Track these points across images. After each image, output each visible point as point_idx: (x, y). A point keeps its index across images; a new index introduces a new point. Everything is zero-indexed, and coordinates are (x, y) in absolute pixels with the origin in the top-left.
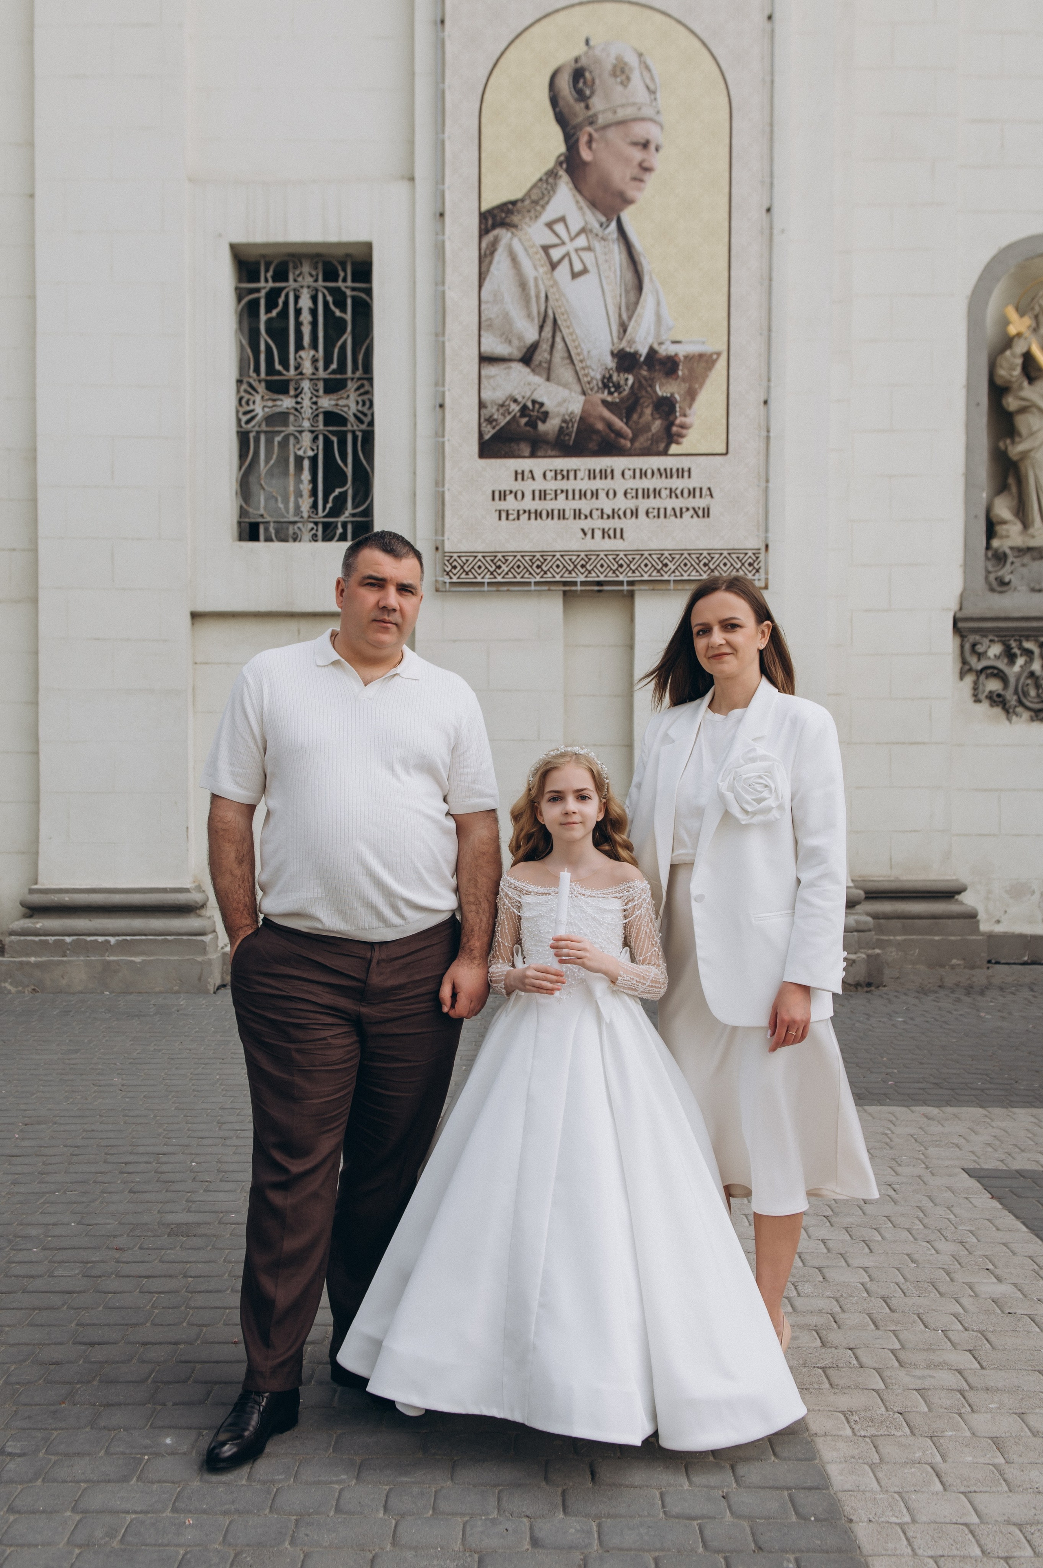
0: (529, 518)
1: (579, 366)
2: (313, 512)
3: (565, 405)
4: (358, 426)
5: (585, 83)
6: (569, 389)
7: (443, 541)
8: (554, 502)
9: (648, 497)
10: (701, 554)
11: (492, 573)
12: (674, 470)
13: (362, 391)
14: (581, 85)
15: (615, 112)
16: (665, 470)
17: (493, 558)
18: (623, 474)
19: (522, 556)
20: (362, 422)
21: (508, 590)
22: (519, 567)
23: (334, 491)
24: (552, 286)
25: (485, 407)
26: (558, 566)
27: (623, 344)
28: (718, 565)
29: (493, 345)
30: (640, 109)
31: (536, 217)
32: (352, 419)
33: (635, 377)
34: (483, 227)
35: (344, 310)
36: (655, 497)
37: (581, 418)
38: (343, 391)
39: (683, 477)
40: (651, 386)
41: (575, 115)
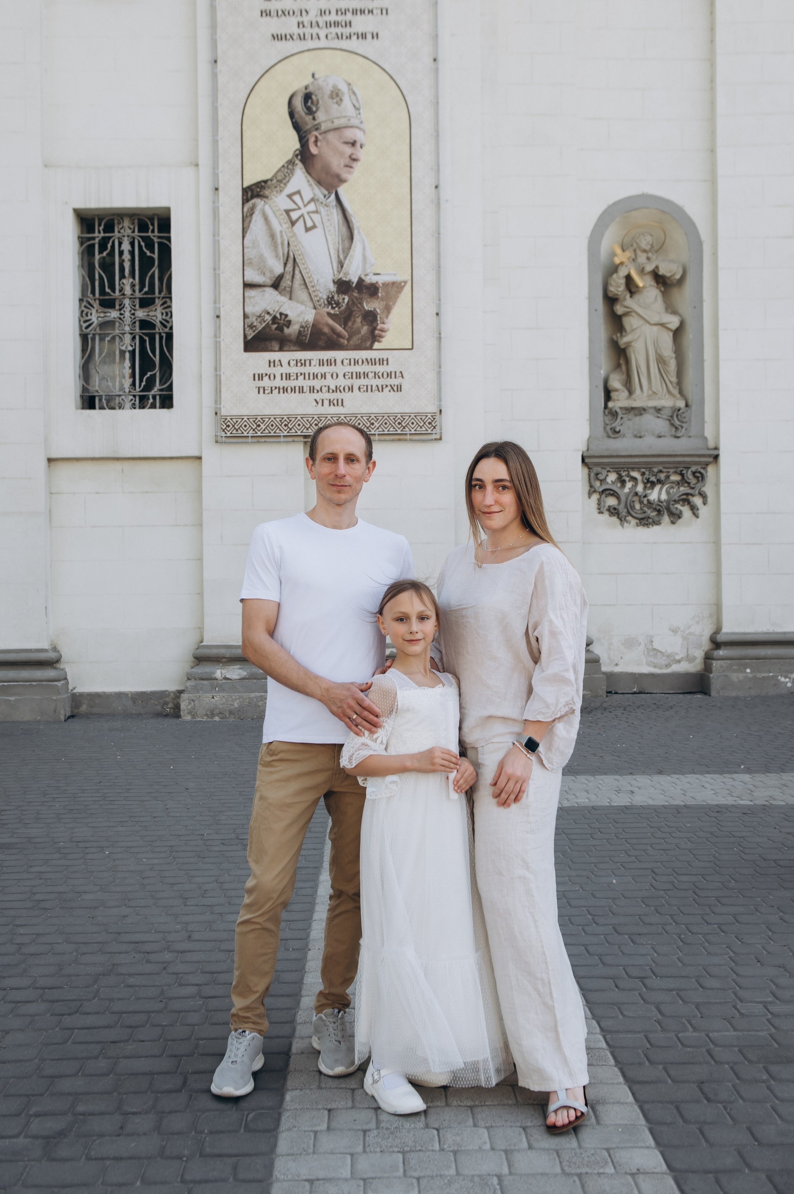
0: (279, 392)
1: (311, 289)
2: (132, 388)
3: (303, 316)
4: (163, 330)
5: (312, 103)
6: (306, 306)
7: (220, 408)
8: (295, 381)
9: (360, 378)
10: (396, 416)
11: (254, 430)
12: (377, 360)
13: (165, 305)
14: (309, 104)
15: (333, 122)
16: (371, 359)
17: (254, 420)
18: (342, 362)
19: (275, 418)
20: (165, 327)
21: (265, 442)
22: (272, 425)
23: (146, 374)
24: (292, 237)
25: (248, 318)
26: (299, 425)
27: (341, 276)
28: (408, 424)
29: (252, 276)
30: (349, 120)
31: (281, 191)
32: (158, 325)
33: (349, 297)
34: (245, 197)
35: (153, 252)
36: (364, 378)
37: (313, 325)
38: (152, 306)
39: (383, 364)
40: (360, 303)
41: (306, 124)
